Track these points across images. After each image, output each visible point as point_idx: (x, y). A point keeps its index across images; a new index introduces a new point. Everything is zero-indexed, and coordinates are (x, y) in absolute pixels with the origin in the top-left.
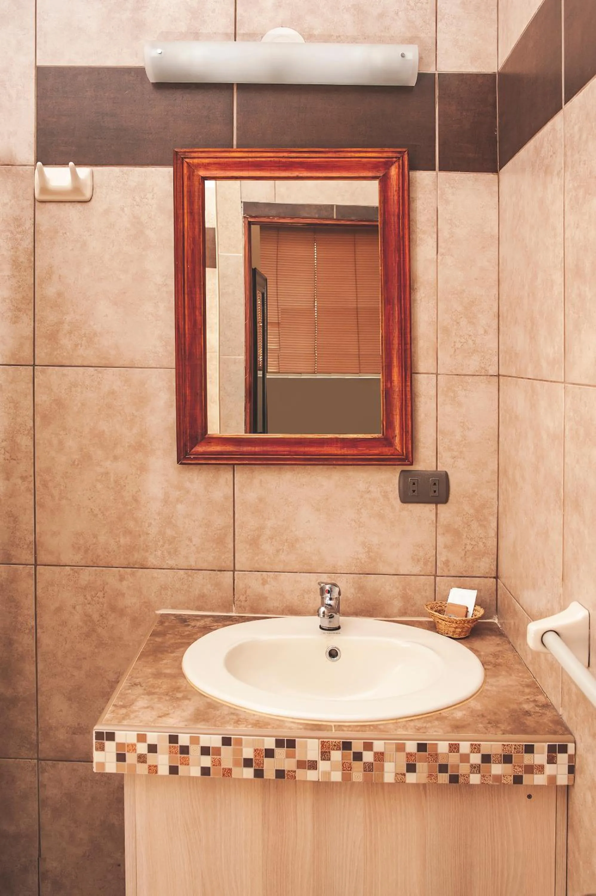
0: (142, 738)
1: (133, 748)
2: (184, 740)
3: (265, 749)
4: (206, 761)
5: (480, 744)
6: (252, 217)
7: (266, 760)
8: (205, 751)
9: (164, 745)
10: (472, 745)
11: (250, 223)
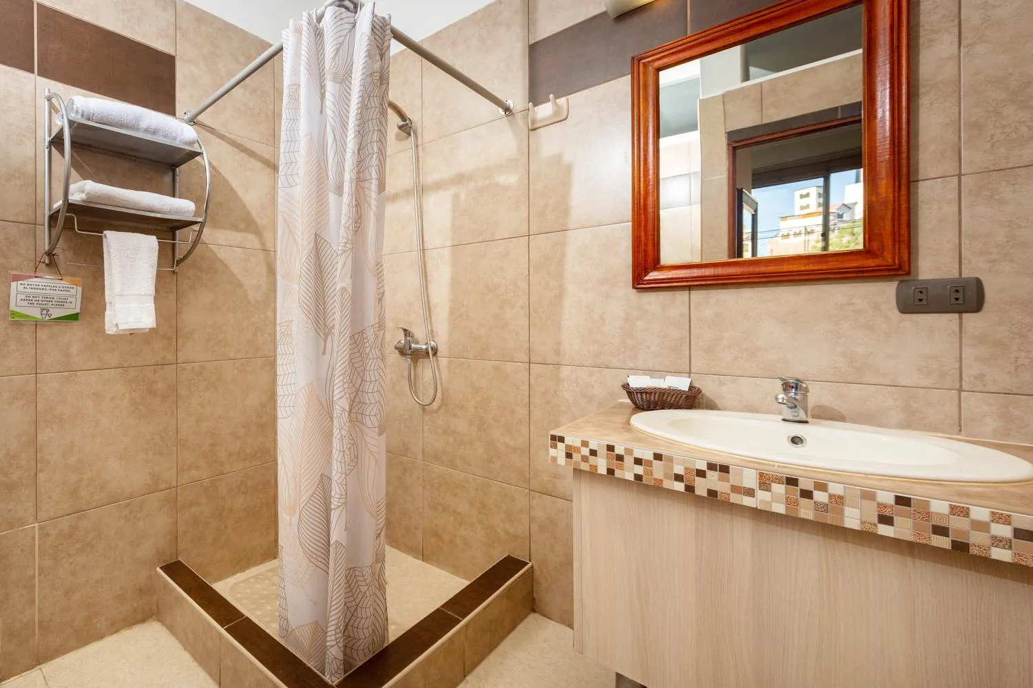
0: (585, 444)
1: (578, 450)
2: (619, 450)
3: (697, 469)
4: (639, 470)
5: (1010, 515)
6: (736, 142)
7: (697, 478)
8: (638, 461)
9: (602, 452)
10: (993, 513)
11: (735, 148)
